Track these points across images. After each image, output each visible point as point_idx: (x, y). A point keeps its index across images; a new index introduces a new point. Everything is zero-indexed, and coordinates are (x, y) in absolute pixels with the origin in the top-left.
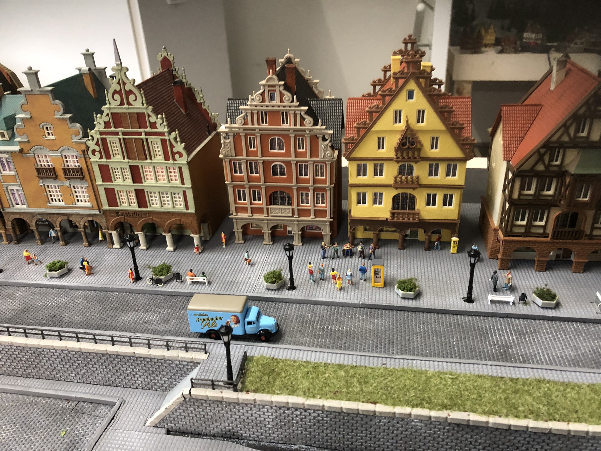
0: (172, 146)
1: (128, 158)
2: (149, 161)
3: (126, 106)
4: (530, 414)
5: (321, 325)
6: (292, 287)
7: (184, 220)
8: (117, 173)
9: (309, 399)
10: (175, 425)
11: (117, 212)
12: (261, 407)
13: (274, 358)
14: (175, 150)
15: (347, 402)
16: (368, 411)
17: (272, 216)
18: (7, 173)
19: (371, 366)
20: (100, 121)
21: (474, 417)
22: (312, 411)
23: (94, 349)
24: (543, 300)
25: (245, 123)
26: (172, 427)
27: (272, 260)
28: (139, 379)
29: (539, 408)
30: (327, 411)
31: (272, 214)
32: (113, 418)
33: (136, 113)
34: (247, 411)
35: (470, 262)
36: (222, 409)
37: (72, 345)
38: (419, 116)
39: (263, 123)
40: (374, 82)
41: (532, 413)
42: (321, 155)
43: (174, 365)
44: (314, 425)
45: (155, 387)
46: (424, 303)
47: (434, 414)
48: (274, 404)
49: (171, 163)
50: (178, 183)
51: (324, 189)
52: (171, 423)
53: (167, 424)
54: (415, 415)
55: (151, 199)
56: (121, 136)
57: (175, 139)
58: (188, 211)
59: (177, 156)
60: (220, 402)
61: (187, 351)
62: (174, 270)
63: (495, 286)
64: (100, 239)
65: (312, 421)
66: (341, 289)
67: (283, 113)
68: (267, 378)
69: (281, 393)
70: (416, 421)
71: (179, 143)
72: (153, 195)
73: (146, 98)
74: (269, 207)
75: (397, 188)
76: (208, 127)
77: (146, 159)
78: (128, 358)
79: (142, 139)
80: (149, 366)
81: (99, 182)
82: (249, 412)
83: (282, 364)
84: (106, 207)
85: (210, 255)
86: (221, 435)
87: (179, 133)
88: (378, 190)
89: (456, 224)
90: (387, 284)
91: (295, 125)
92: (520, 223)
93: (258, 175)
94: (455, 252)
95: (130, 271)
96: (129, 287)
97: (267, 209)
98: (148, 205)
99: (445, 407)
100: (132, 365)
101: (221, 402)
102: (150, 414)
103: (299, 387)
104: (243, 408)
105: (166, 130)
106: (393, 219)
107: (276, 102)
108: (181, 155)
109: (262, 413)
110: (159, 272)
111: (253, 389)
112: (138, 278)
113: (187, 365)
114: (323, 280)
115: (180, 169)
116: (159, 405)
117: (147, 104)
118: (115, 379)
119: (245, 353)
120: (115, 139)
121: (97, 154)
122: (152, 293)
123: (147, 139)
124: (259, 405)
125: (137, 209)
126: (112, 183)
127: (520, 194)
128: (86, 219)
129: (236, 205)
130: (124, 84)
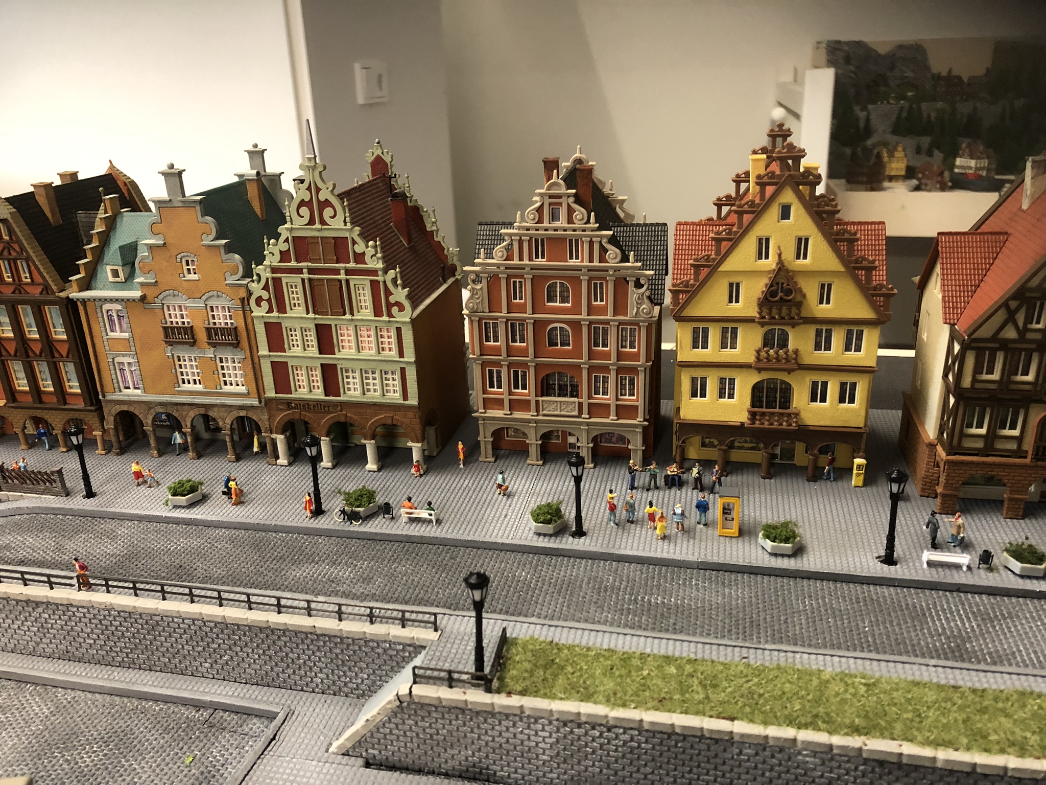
0: (388, 293)
1: (314, 312)
2: (348, 316)
3: (318, 226)
4: (1009, 746)
5: (631, 595)
6: (580, 533)
7: (398, 417)
8: (294, 338)
9: (617, 708)
10: (380, 752)
11: (288, 403)
12: (533, 720)
13: (552, 642)
14: (392, 299)
15: (683, 715)
16: (719, 732)
17: (544, 415)
18: (117, 334)
19: (722, 659)
20: (273, 252)
21: (909, 749)
22: (621, 731)
23: (247, 619)
24: (1021, 562)
25: (509, 258)
26: (374, 756)
27: (543, 489)
28: (319, 675)
29: (1026, 738)
30: (647, 731)
31: (545, 412)
32: (274, 739)
33: (334, 238)
34: (507, 729)
35: (891, 491)
36: (464, 724)
37: (210, 610)
38: (799, 249)
39: (537, 257)
40: (719, 199)
41: (1013, 744)
42: (632, 312)
43: (380, 651)
44: (624, 756)
45: (346, 689)
46: (811, 562)
47: (837, 740)
48: (555, 717)
49: (384, 322)
50: (394, 354)
51: (634, 370)
52: (373, 748)
53: (367, 750)
54: (803, 742)
55: (346, 380)
56: (306, 276)
57: (394, 281)
58: (406, 402)
59: (395, 310)
60: (461, 709)
61: (403, 627)
62: (380, 499)
63: (934, 538)
64: (255, 449)
65: (620, 749)
66: (664, 538)
67: (571, 241)
68: (542, 673)
69: (567, 698)
70: (805, 752)
71: (400, 288)
72: (350, 374)
73: (351, 214)
74: (540, 399)
75: (759, 370)
76: (443, 269)
77: (344, 314)
78: (303, 636)
79: (340, 281)
80: (338, 651)
81: (264, 351)
82: (511, 729)
83: (566, 651)
84: (271, 393)
85: (438, 479)
86: (458, 774)
87: (401, 273)
88: (727, 374)
89: (862, 434)
90: (744, 532)
91: (591, 260)
92: (974, 431)
93: (525, 344)
94: (860, 484)
95: (308, 498)
96: (304, 525)
97: (537, 402)
98: (342, 391)
99: (856, 730)
100: (308, 649)
101: (463, 711)
102: (337, 734)
103: (598, 689)
104: (500, 723)
105: (380, 265)
106: (754, 423)
107: (562, 223)
108: (401, 308)
109: (533, 733)
110: (356, 500)
111: (519, 688)
112: (318, 511)
113: (403, 650)
114: (632, 522)
115: (399, 330)
116: (351, 720)
117: (352, 223)
118: (278, 674)
119: (504, 630)
120: (296, 279)
121: (265, 305)
122: (342, 535)
123: (347, 281)
124: (529, 717)
125: (323, 397)
126: (284, 354)
127: (974, 380)
128: (235, 414)
129: (485, 396)
130: (318, 190)
